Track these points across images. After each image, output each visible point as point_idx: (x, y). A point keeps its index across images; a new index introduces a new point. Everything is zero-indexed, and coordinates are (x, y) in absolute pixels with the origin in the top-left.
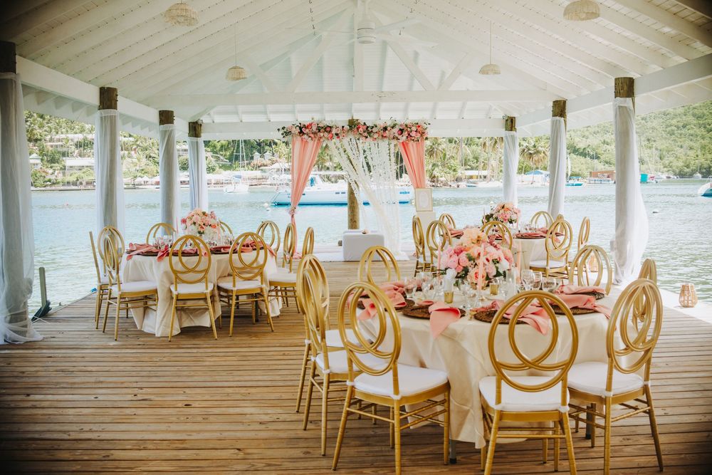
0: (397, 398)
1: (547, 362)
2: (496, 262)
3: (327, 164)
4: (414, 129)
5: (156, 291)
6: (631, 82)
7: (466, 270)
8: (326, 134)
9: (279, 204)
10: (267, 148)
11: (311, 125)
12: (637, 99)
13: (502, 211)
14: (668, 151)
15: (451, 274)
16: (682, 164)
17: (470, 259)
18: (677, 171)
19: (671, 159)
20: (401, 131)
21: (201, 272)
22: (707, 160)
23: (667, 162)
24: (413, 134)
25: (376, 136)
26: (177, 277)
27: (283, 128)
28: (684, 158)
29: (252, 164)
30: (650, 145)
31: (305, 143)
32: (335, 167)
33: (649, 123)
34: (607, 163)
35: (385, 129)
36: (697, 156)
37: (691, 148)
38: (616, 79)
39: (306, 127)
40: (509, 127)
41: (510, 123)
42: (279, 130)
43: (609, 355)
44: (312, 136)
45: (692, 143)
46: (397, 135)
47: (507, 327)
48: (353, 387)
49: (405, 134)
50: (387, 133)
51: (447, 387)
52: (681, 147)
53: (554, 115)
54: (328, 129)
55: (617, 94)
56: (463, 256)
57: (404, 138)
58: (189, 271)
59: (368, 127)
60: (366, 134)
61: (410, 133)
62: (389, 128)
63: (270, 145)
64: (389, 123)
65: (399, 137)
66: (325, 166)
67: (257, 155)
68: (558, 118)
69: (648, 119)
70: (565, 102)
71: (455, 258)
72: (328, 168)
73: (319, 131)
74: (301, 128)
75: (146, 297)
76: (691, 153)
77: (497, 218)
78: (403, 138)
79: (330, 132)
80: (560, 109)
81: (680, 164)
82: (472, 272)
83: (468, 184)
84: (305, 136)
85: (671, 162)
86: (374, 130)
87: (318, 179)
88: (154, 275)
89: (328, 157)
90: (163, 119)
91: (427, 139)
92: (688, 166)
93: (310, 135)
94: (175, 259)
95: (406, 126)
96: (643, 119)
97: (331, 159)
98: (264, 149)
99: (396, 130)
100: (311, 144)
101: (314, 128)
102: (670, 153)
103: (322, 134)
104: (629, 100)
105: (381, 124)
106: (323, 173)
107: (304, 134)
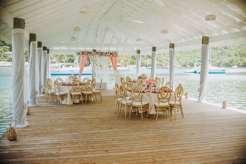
0: (141, 105)
1: (166, 98)
2: (154, 84)
4: (114, 53)
5: (67, 94)
6: (173, 44)
7: (149, 85)
8: (90, 54)
11: (86, 52)
12: (175, 48)
13: (143, 76)
14: (180, 58)
15: (146, 86)
16: (185, 62)
17: (150, 83)
18: (183, 64)
19: (181, 60)
20: (111, 54)
21: (80, 89)
22: (192, 61)
23: (180, 61)
24: (114, 55)
25: (104, 55)
26: (74, 90)
27: (78, 52)
28: (185, 60)
31: (83, 57)
34: (160, 61)
35: (106, 53)
36: (190, 59)
37: (187, 57)
38: (170, 44)
39: (84, 52)
40: (138, 53)
41: (139, 52)
42: (76, 53)
43: (175, 98)
44: (86, 55)
45: (188, 55)
47: (160, 94)
48: (133, 104)
51: (148, 104)
52: (184, 56)
53: (153, 51)
54: (90, 53)
55: (170, 47)
56: (148, 83)
58: (77, 89)
59: (101, 53)
60: (101, 55)
61: (113, 55)
62: (107, 53)
64: (107, 52)
65: (110, 55)
66: (62, 61)
68: (154, 52)
70: (155, 47)
71: (147, 83)
73: (88, 53)
74: (83, 53)
75: (62, 96)
76: (187, 58)
77: (142, 78)
78: (111, 56)
79: (91, 54)
80: (154, 49)
81: (184, 62)
82: (150, 86)
84: (84, 55)
85: (181, 61)
86: (103, 53)
88: (66, 90)
90: (44, 49)
91: (118, 56)
92: (186, 63)
94: (74, 86)
95: (112, 52)
100: (85, 57)
101: (87, 53)
102: (181, 58)
103: (89, 54)
104: (173, 49)
105: (105, 52)
107: (83, 54)
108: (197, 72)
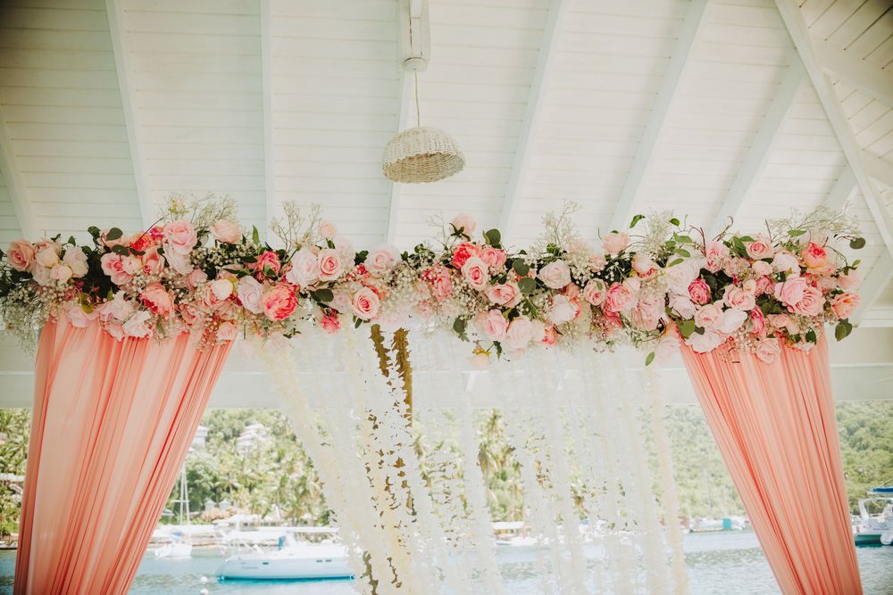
3: (306, 516)
9: (228, 579)
10: (224, 494)
20: (716, 283)
25: (563, 310)
29: (203, 516)
30: (717, 482)
32: (316, 521)
33: (710, 455)
35: (620, 269)
46: (683, 306)
49: (741, 298)
50: (627, 297)
57: (735, 318)
62: (644, 263)
63: (228, 490)
64: (645, 235)
65: (702, 316)
66: (302, 520)
67: (209, 502)
69: (708, 450)
72: (306, 523)
78: (730, 317)
83: (499, 542)
86: (554, 273)
87: (290, 539)
89: (306, 507)
93: (150, 294)
96: (702, 450)
97: (310, 510)
98: (220, 496)
99: (681, 276)
106: (300, 529)
108: (883, 540)
